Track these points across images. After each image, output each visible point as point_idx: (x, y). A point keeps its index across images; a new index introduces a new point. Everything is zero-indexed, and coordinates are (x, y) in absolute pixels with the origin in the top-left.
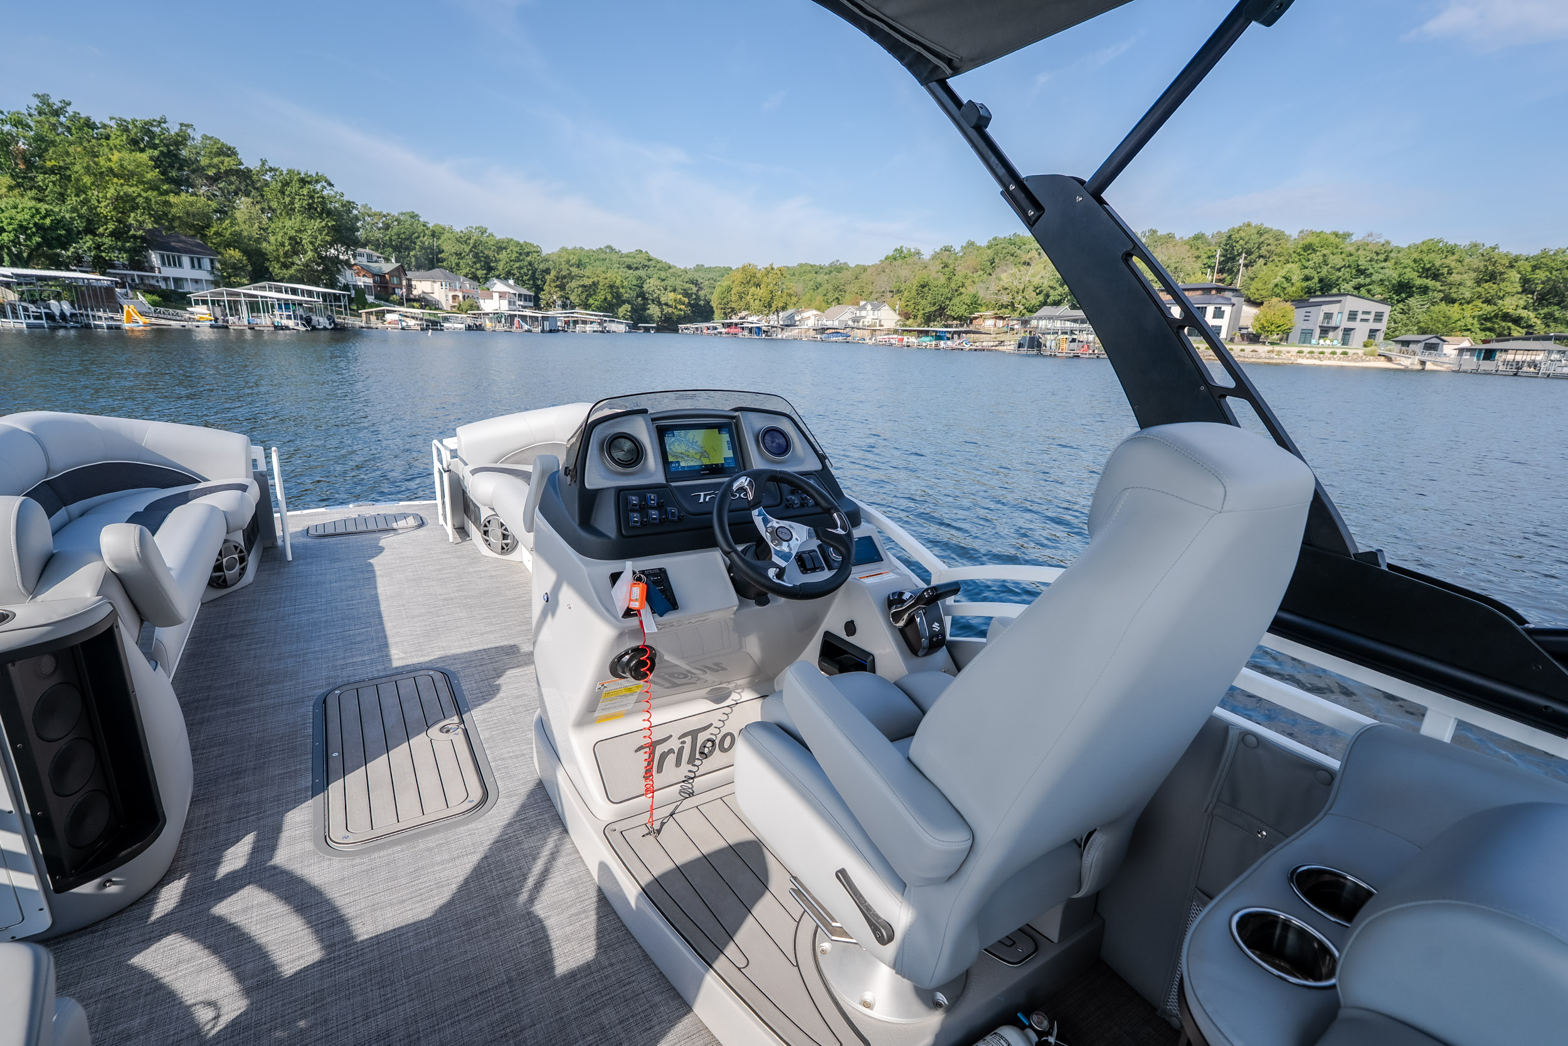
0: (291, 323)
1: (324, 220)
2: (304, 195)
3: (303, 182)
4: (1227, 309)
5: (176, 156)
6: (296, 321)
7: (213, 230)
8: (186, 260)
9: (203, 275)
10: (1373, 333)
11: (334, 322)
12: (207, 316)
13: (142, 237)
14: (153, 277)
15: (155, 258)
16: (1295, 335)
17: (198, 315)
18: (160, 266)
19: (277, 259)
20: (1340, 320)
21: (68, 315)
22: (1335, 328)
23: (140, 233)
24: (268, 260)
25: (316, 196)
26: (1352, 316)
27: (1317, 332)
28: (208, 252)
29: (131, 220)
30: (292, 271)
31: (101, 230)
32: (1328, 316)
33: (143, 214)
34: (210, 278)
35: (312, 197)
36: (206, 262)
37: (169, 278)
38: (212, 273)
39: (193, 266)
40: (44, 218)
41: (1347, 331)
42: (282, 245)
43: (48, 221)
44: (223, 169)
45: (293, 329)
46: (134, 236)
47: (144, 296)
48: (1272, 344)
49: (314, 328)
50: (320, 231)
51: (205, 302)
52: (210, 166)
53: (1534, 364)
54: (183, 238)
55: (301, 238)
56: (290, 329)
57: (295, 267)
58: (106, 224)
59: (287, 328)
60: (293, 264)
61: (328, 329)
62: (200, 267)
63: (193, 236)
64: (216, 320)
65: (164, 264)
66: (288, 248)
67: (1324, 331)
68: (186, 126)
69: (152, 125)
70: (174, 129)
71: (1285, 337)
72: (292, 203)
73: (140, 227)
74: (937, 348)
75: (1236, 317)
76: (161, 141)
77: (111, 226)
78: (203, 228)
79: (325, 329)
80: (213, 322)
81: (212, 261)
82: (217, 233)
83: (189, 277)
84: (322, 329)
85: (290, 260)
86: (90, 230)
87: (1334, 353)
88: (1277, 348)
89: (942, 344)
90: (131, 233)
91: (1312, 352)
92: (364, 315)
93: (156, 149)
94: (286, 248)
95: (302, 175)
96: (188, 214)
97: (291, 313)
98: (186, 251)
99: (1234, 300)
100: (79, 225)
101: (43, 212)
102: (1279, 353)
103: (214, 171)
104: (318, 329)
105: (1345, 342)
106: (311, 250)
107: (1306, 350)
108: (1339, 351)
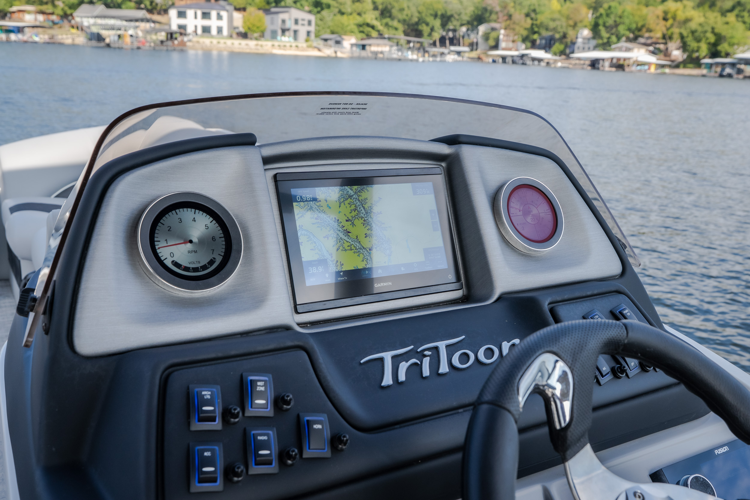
4: (224, 14)
10: (308, 33)
16: (268, 34)
20: (290, 24)
22: (288, 30)
26: (296, 22)
27: (280, 32)
32: (284, 21)
41: (295, 32)
48: (256, 39)
53: (382, 52)
67: (284, 31)
71: (262, 36)
74: (8, 41)
75: (231, 19)
87: (291, 46)
88: (260, 43)
89: (13, 37)
91: (279, 46)
99: (228, 7)
102: (262, 46)
105: (295, 38)
107: (276, 43)
108: (294, 45)
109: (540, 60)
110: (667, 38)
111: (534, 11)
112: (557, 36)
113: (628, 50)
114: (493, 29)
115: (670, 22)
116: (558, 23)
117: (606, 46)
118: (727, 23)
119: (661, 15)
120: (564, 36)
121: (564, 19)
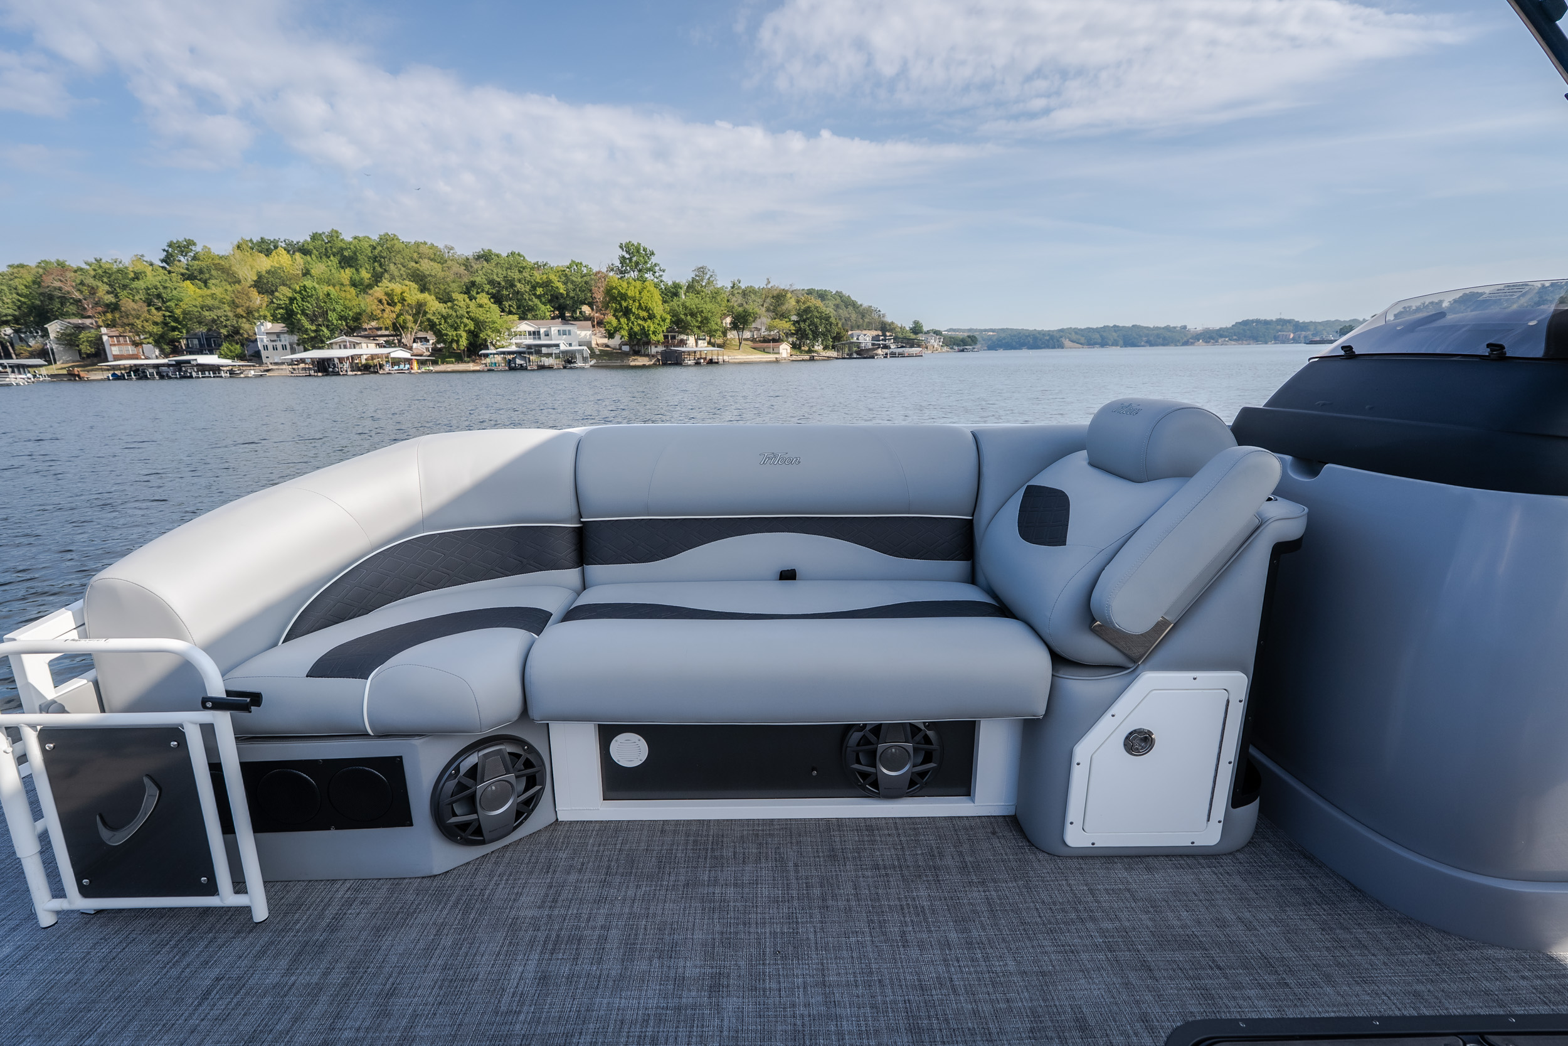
109: (216, 369)
110: (398, 329)
111: (159, 296)
112: (224, 331)
113: (354, 345)
114: (80, 328)
115: (399, 307)
116: (219, 313)
117: (317, 342)
118: (481, 306)
119: (384, 298)
120: (236, 331)
121: (227, 308)
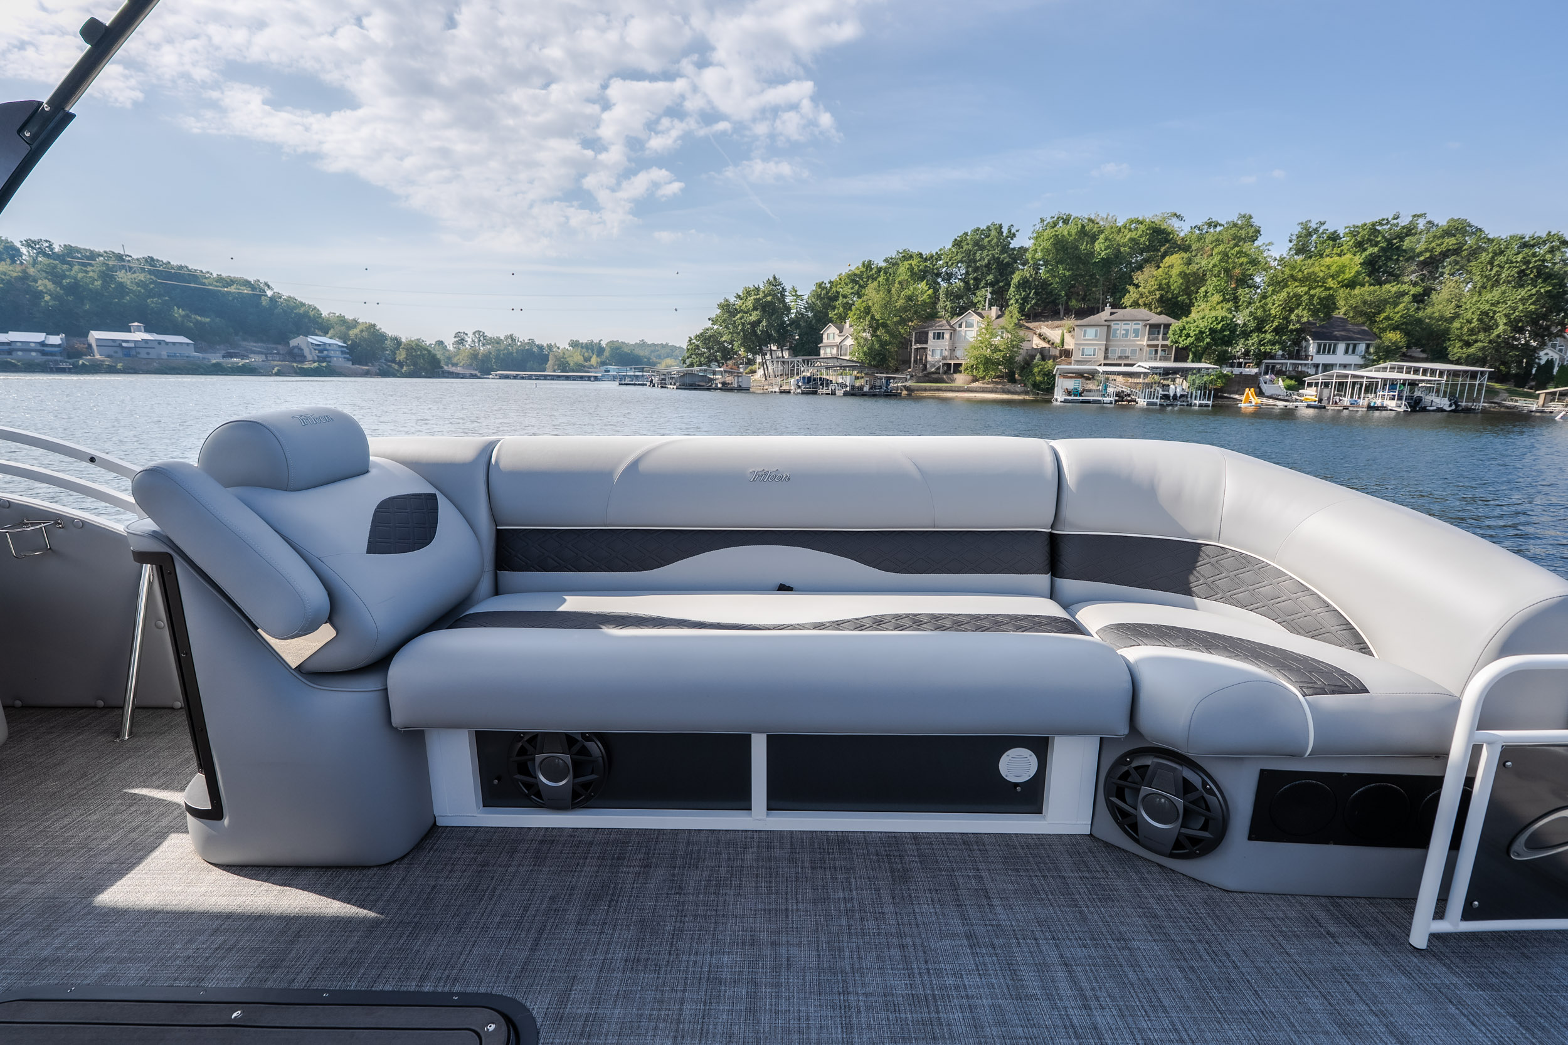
0: (1392, 404)
1: (1536, 287)
2: (1517, 262)
3: (1525, 245)
5: (1398, 248)
6: (1399, 402)
7: (1383, 315)
8: (1341, 347)
9: (1355, 359)
11: (1456, 403)
12: (1313, 398)
13: (1297, 330)
14: (1305, 365)
15: (1312, 348)
17: (1307, 397)
18: (1314, 354)
19: (1459, 338)
21: (1178, 395)
23: (1298, 326)
24: (1449, 340)
25: (1534, 259)
28: (1367, 338)
29: (1293, 317)
30: (1471, 350)
31: (1267, 328)
33: (1304, 309)
34: (1361, 362)
35: (1528, 263)
36: (1362, 347)
37: (1319, 364)
38: (1364, 357)
39: (1346, 352)
40: (1217, 324)
42: (1469, 322)
43: (1220, 326)
44: (1438, 250)
45: (1391, 410)
46: (1292, 331)
47: (1283, 381)
49: (1424, 409)
50: (1523, 300)
51: (1317, 384)
52: (1427, 250)
54: (1350, 326)
55: (1495, 313)
56: (1387, 410)
57: (1479, 344)
58: (1273, 321)
59: (1383, 408)
60: (1476, 341)
61: (1445, 411)
62: (1353, 352)
63: (1363, 324)
64: (1320, 400)
65: (1318, 352)
66: (1475, 323)
68: (1419, 216)
69: (1381, 224)
70: (1404, 221)
72: (1498, 274)
73: (1298, 321)
76: (1384, 237)
77: (1276, 323)
78: (1376, 314)
79: (1440, 410)
80: (1316, 403)
81: (1368, 346)
82: (1388, 318)
83: (1338, 363)
84: (1433, 411)
85: (1474, 337)
86: (1259, 329)
90: (1291, 327)
92: (1542, 397)
93: (1376, 246)
94: (1473, 325)
95: (1527, 239)
96: (1365, 303)
97: (1396, 394)
98: (1343, 339)
100: (1252, 325)
101: (1220, 318)
103: (1428, 254)
104: (1429, 411)
106: (1505, 324)
